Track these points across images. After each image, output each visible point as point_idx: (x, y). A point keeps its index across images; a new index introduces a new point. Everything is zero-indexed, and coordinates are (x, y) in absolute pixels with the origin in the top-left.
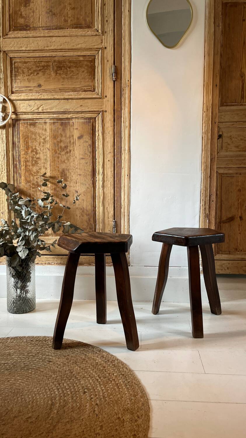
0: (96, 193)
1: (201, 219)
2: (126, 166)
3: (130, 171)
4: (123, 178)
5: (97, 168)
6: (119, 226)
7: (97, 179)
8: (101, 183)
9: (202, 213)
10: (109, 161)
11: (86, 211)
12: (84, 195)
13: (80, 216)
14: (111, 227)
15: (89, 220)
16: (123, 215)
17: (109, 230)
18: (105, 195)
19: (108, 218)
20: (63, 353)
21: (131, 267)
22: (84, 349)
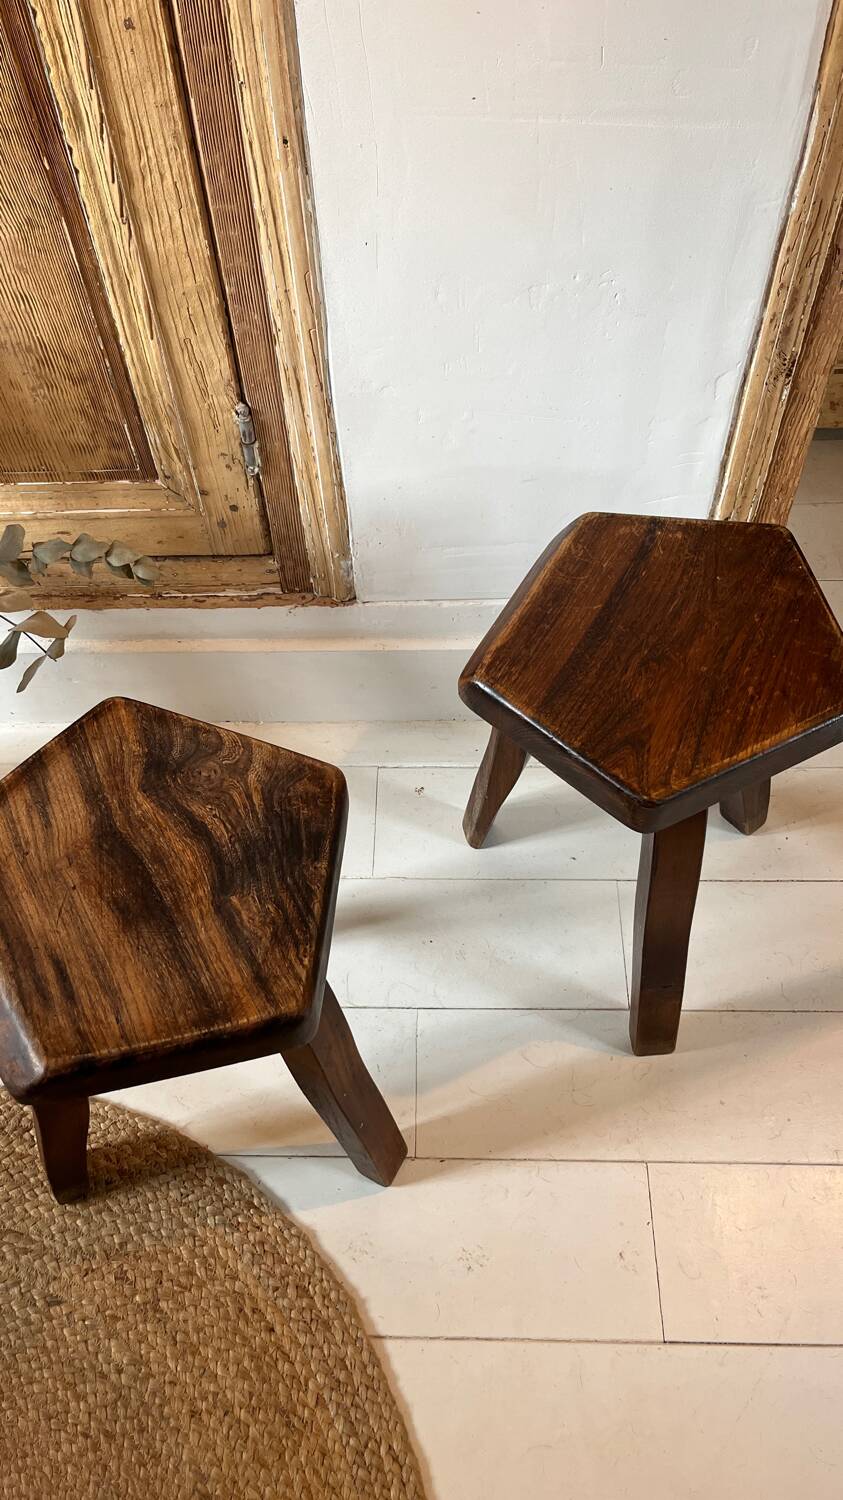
0: (91, 253)
1: (747, 389)
2: (265, 71)
3: (298, 105)
4: (253, 157)
5: (52, 77)
6: (275, 431)
7: (76, 159)
8: (111, 193)
9: (766, 358)
10: (129, 25)
11: (61, 361)
12: (21, 268)
13: (34, 389)
14: (228, 439)
15: (95, 403)
16: (288, 380)
17: (223, 454)
18: (155, 265)
19: (204, 392)
20: (102, 1226)
21: (360, 605)
22: (182, 1190)
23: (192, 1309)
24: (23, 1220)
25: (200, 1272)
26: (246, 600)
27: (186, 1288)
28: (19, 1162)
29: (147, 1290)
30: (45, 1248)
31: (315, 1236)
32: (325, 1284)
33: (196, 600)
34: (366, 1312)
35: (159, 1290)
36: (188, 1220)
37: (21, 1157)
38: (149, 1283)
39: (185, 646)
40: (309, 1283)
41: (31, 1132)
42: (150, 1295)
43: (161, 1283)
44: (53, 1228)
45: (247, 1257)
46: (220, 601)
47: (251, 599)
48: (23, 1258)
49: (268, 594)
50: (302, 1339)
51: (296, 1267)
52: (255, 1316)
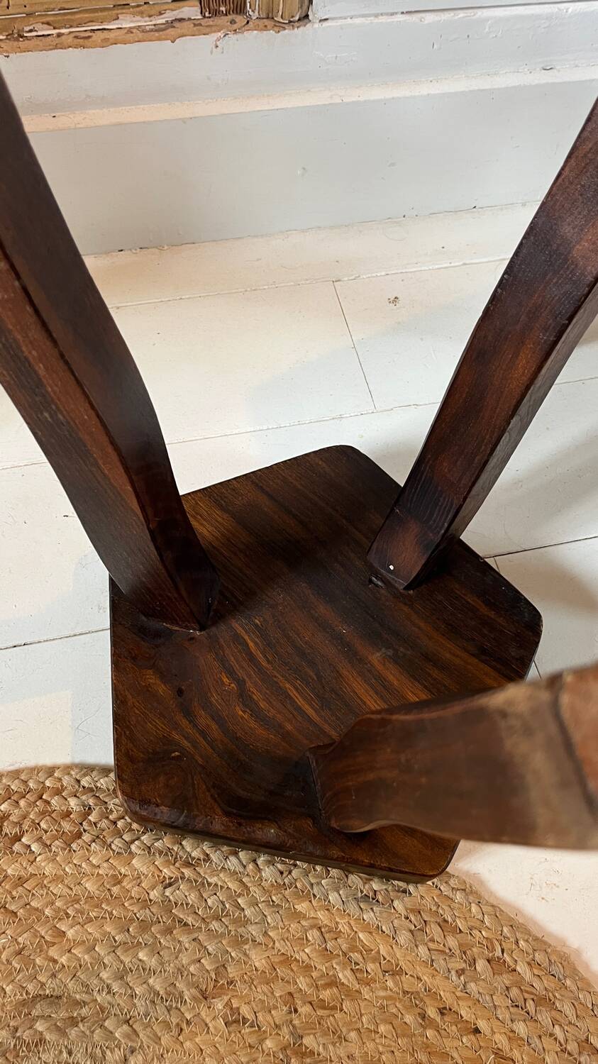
20: (180, 951)
21: (317, 25)
22: (279, 866)
23: (353, 1035)
24: (54, 976)
25: (345, 976)
26: (151, 30)
27: (334, 1008)
28: (20, 888)
29: (277, 1026)
30: (102, 1009)
31: (481, 883)
32: (522, 943)
33: (76, 37)
34: (587, 967)
35: (296, 1022)
36: (302, 907)
37: (21, 881)
38: (279, 1015)
39: (65, 120)
40: (503, 951)
41: (23, 840)
42: (285, 1030)
43: (296, 1011)
44: (104, 975)
45: (403, 938)
46: (111, 35)
47: (158, 29)
48: (73, 1033)
49: (181, 20)
50: (521, 1028)
51: (475, 932)
52: (446, 1018)
